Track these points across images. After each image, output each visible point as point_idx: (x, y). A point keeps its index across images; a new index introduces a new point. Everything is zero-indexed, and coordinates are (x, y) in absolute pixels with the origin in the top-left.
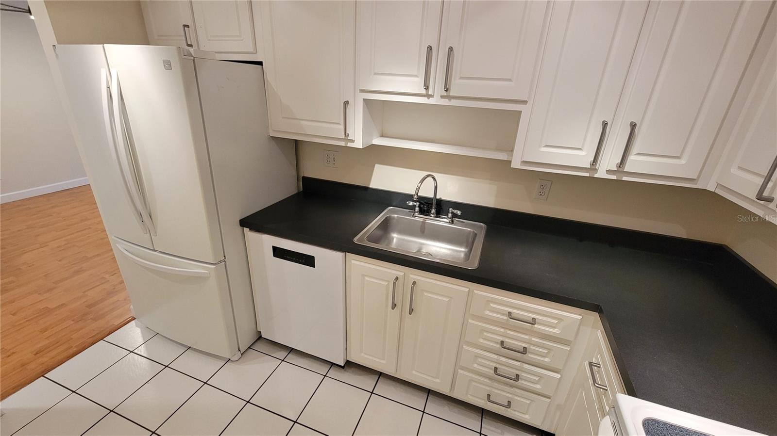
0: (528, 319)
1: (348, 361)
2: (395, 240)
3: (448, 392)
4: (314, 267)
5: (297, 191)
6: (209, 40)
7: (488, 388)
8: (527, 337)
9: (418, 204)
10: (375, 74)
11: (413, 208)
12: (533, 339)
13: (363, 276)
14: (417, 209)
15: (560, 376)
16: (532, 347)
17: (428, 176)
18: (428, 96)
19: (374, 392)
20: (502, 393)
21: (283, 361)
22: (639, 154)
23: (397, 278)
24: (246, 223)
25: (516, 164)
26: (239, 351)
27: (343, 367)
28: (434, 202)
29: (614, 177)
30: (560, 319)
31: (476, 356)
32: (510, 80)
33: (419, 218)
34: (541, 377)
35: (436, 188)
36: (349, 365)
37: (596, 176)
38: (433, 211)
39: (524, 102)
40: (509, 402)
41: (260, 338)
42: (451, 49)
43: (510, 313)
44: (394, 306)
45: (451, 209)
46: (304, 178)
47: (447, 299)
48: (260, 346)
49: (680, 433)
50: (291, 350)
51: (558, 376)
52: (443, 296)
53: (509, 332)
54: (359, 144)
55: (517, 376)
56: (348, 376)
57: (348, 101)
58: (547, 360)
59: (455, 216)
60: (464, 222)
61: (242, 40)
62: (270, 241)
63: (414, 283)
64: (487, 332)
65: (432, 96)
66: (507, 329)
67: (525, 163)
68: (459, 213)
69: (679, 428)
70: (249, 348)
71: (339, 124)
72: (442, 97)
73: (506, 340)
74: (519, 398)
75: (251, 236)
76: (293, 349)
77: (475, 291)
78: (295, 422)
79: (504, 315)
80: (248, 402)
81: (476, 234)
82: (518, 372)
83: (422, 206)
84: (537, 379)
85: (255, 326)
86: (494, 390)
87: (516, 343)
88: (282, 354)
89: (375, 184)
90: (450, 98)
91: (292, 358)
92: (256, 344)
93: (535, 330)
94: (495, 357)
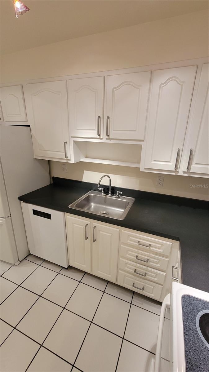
0: (147, 244)
1: (69, 266)
2: (93, 206)
3: (115, 281)
4: (51, 219)
5: (50, 184)
6: (7, 116)
7: (133, 280)
8: (148, 254)
9: (103, 189)
10: (77, 129)
11: (101, 191)
12: (151, 255)
13: (73, 223)
14: (103, 191)
15: (165, 274)
16: (151, 259)
17: (105, 176)
18: (101, 139)
19: (81, 282)
20: (140, 283)
21: (39, 265)
22: (196, 164)
23: (87, 225)
24: (22, 198)
25: (142, 170)
26: (19, 260)
27: (67, 269)
28: (110, 188)
29: (186, 175)
30: (162, 245)
31: (126, 263)
32: (135, 131)
33: (104, 196)
34: (157, 274)
35: (110, 181)
36: (70, 268)
37: (178, 174)
38: (110, 192)
39: (143, 141)
40: (143, 287)
41: (30, 254)
42: (108, 117)
43: (139, 242)
44: (87, 238)
45: (118, 191)
46: (53, 178)
47: (110, 235)
48: (29, 258)
49: (200, 303)
50: (44, 260)
51: (164, 274)
52: (108, 233)
53: (140, 251)
54: (72, 161)
55: (146, 273)
56: (69, 273)
57: (66, 142)
58: (158, 265)
59: (120, 194)
60: (124, 197)
61: (21, 116)
62: (32, 207)
63: (95, 227)
64: (130, 251)
65: (103, 139)
66: (139, 249)
67: (145, 169)
68: (121, 193)
69: (200, 300)
70: (24, 259)
71: (63, 152)
72: (107, 139)
73: (139, 255)
74: (148, 285)
75: (24, 204)
76: (45, 260)
77: (122, 231)
78: (40, 296)
79: (136, 242)
80: (19, 286)
81: (129, 203)
82: (145, 272)
83: (105, 190)
84: (155, 275)
85: (27, 248)
86: (136, 281)
87: (143, 256)
88: (39, 262)
89: (85, 180)
90: (110, 139)
91: (44, 264)
92: (28, 257)
93: (151, 250)
94: (135, 264)
